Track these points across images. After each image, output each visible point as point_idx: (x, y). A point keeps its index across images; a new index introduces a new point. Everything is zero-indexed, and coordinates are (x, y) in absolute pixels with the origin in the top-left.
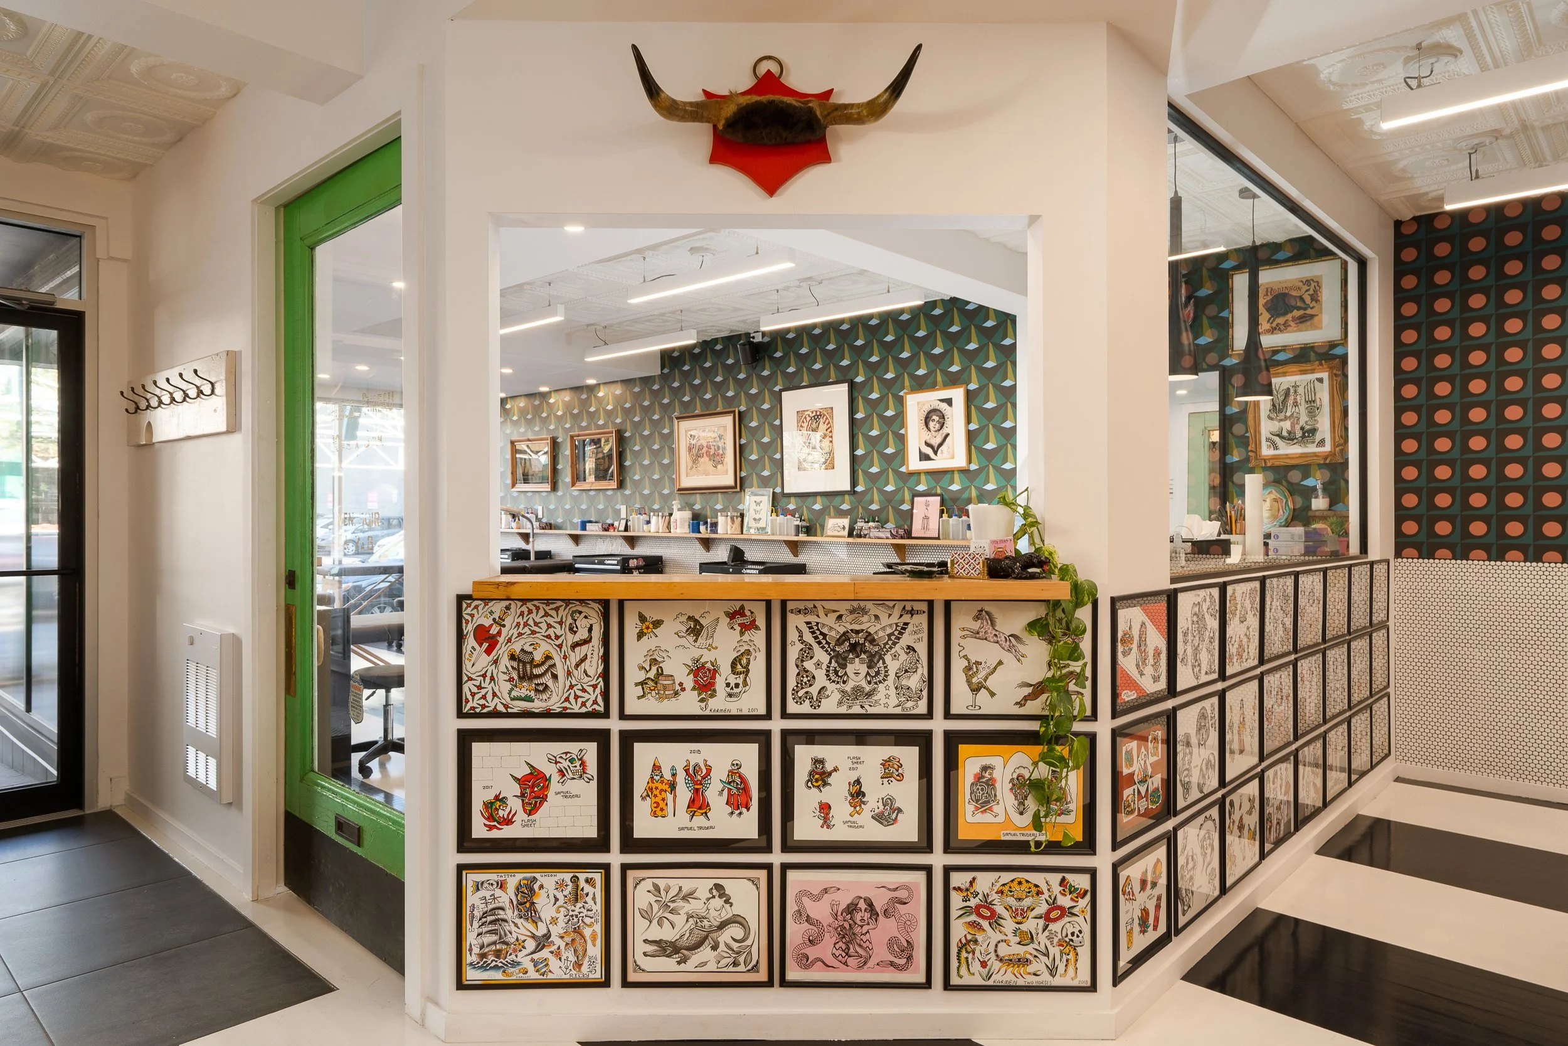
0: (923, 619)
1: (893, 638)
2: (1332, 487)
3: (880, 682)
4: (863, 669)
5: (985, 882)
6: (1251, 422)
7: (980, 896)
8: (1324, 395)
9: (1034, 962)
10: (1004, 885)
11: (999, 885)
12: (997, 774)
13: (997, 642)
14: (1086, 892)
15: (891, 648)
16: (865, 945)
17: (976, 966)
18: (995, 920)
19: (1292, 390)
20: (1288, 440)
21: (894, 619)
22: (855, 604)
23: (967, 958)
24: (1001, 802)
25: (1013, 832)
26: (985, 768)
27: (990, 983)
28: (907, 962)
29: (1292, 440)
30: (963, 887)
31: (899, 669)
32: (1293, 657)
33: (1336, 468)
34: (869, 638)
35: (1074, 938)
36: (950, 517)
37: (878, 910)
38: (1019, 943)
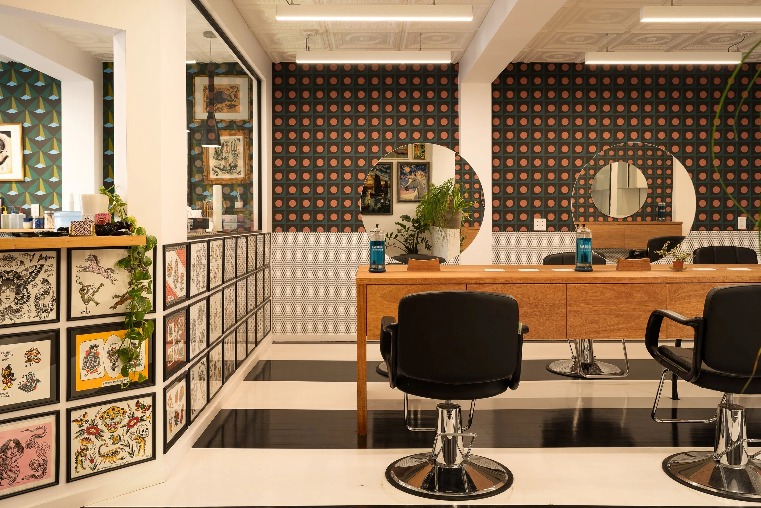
0: (54, 262)
1: (33, 274)
2: (245, 196)
3: (24, 303)
4: (13, 296)
5: (92, 413)
6: (205, 160)
7: (90, 422)
8: (240, 148)
9: (121, 452)
10: (104, 413)
11: (101, 413)
12: (99, 350)
13: (100, 273)
14: (150, 406)
15: (32, 281)
16: (14, 469)
17: (87, 464)
18: (98, 434)
19: (225, 144)
20: (224, 170)
21: (34, 263)
22: (7, 254)
23: (81, 460)
24: (102, 366)
25: (109, 381)
26: (92, 347)
27: (96, 470)
28: (43, 472)
29: (225, 171)
30: (79, 419)
31: (38, 293)
32: (235, 280)
33: (247, 185)
34: (17, 276)
35: (144, 433)
36: (9, 213)
37: (23, 445)
38: (113, 444)
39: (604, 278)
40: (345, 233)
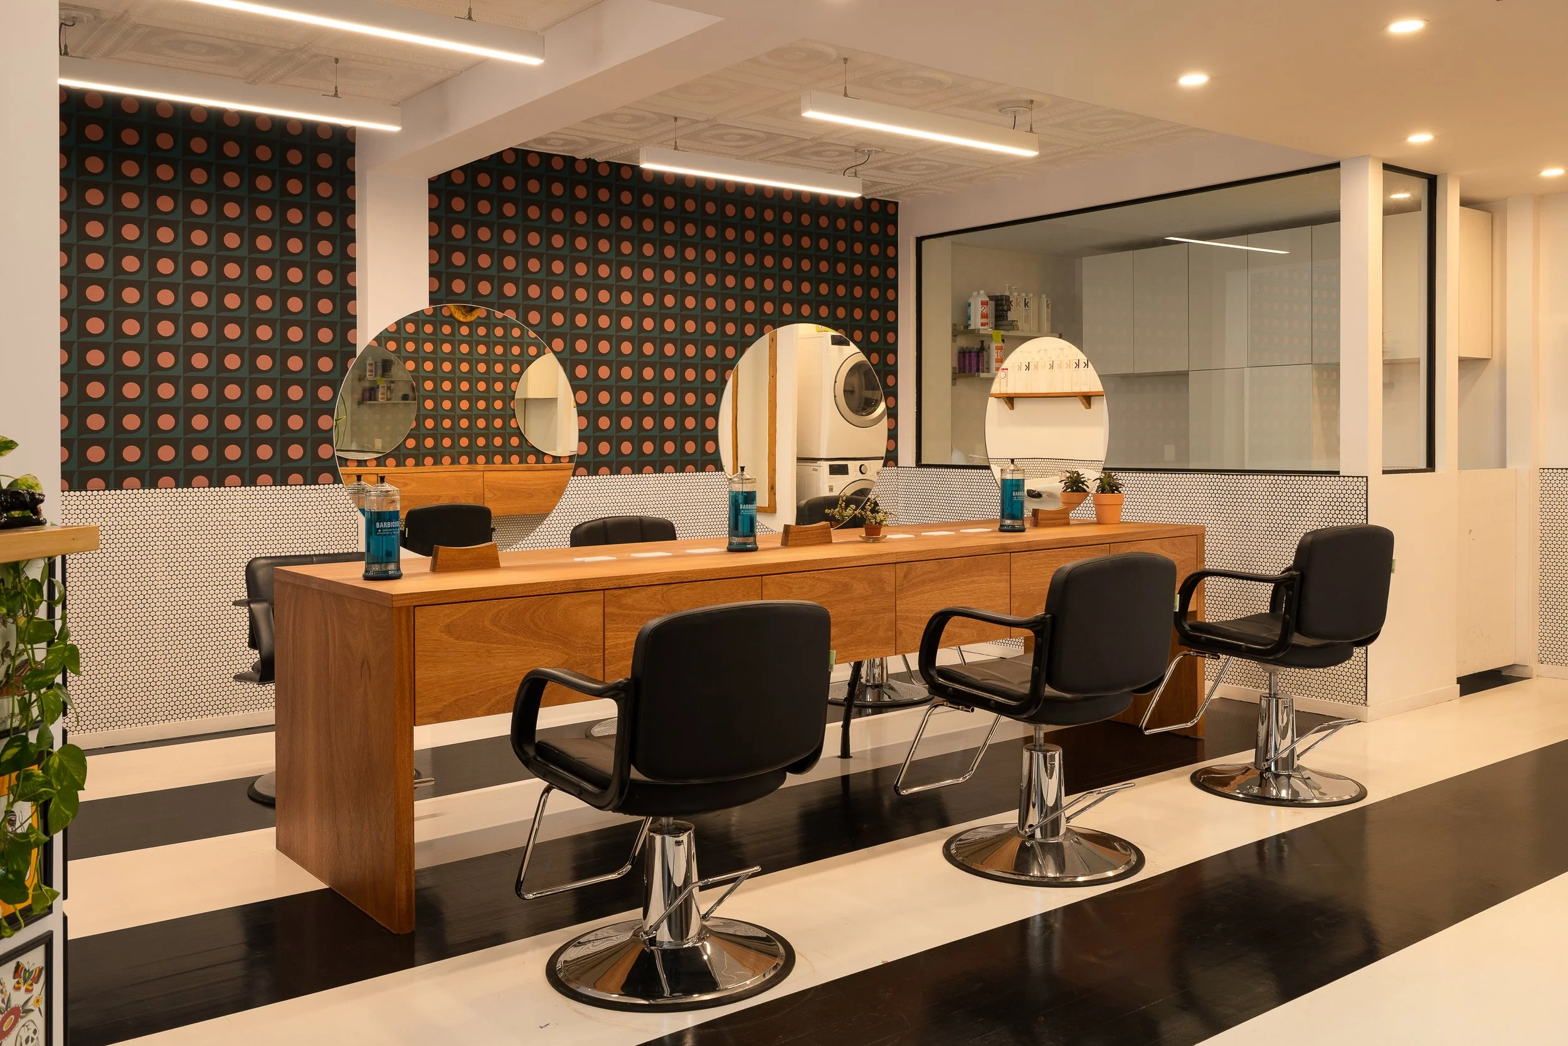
14: (41, 971)
39: (815, 560)
40: (89, 493)
